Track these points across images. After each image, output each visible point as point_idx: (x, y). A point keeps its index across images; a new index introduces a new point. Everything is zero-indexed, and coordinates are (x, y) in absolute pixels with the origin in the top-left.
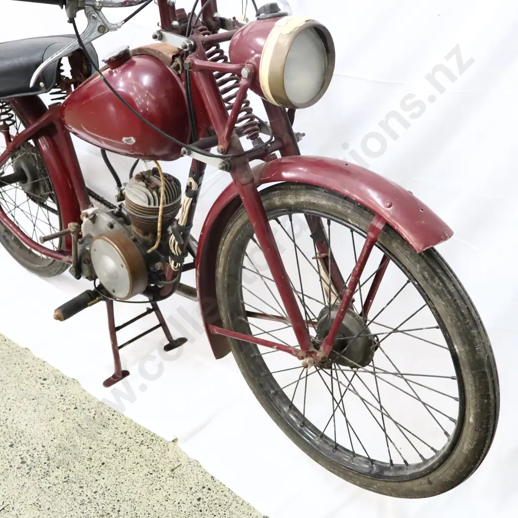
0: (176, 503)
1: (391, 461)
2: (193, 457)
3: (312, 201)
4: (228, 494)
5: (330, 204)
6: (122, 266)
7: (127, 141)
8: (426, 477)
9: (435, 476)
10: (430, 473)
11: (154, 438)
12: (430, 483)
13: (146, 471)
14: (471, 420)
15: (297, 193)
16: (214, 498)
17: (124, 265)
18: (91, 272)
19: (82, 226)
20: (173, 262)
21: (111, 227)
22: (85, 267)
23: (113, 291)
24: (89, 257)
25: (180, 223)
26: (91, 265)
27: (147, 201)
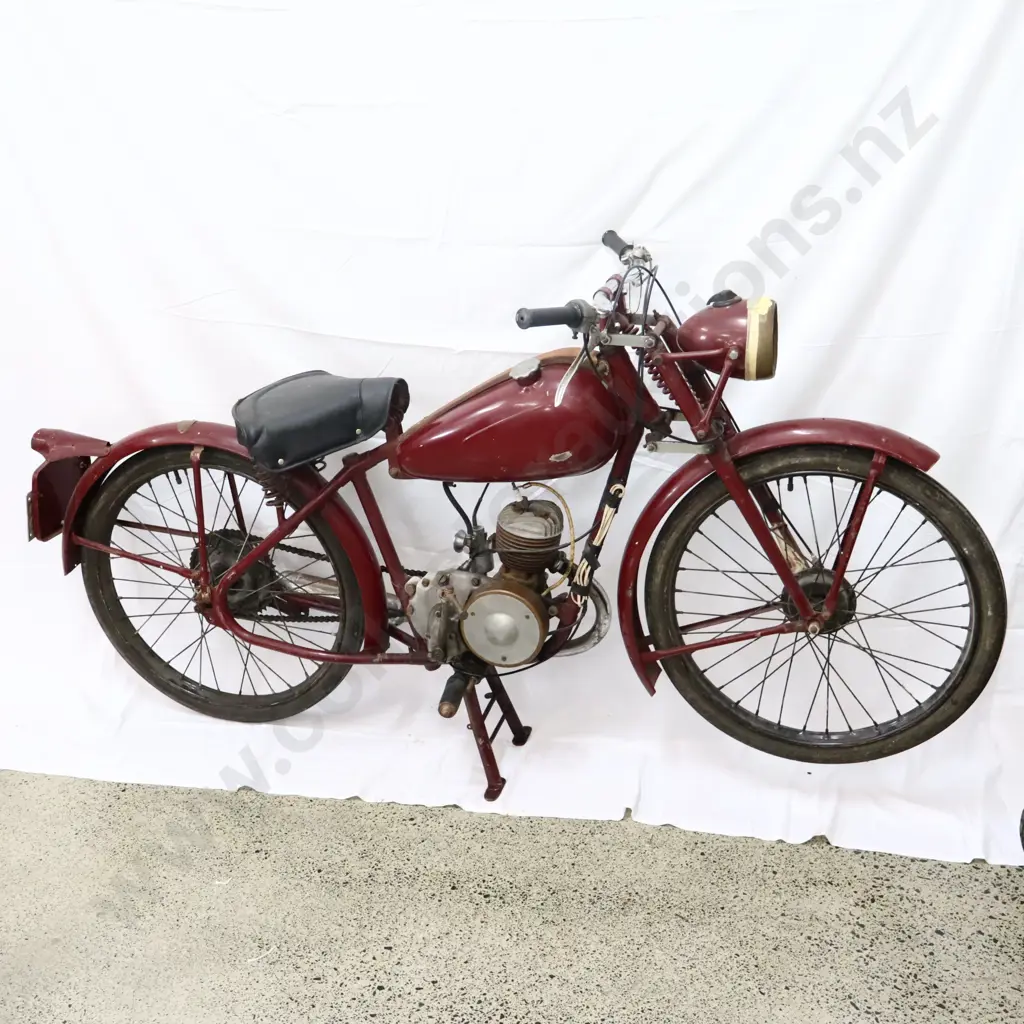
0: (685, 865)
1: (875, 723)
2: (659, 823)
3: (793, 462)
4: (724, 839)
5: (815, 459)
6: (528, 617)
7: (557, 458)
8: (950, 700)
9: (958, 695)
10: (952, 693)
11: (598, 827)
12: (955, 703)
13: (625, 853)
14: (990, 613)
15: (772, 460)
16: (715, 848)
17: (532, 615)
18: (459, 648)
19: (413, 601)
20: (579, 597)
21: (477, 583)
22: (452, 643)
23: (504, 659)
24: (456, 629)
25: (596, 543)
26: (459, 639)
27: (543, 531)
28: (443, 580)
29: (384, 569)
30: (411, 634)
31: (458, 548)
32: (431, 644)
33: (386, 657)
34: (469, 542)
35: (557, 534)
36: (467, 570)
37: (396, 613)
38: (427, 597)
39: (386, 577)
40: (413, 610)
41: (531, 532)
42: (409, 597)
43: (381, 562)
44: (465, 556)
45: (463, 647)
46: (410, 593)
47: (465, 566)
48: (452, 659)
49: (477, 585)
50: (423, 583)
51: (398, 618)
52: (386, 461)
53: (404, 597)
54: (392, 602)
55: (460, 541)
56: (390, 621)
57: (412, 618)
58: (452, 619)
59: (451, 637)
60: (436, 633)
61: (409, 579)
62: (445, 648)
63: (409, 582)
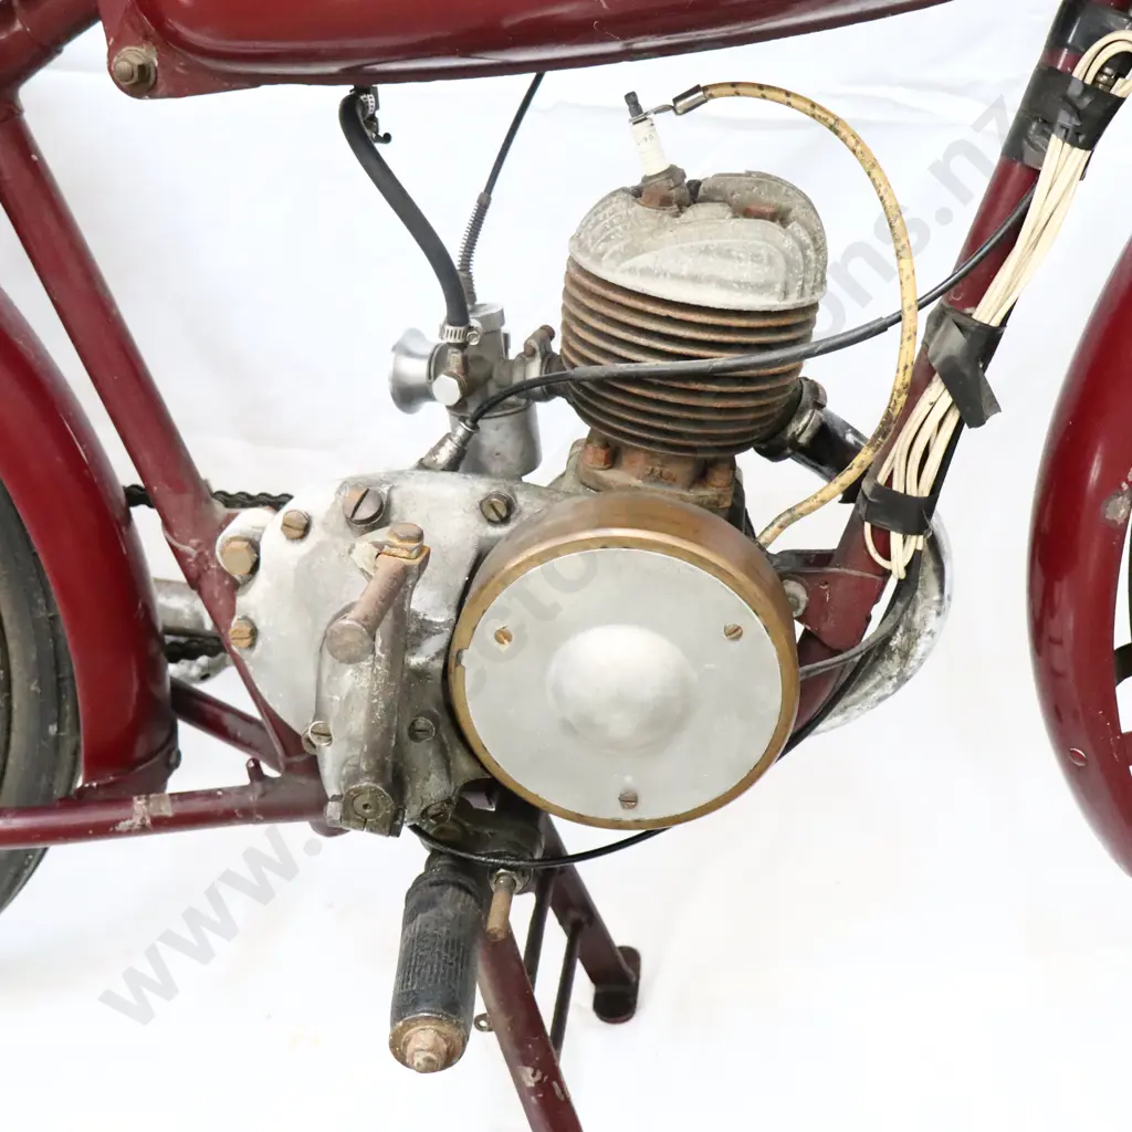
6: (735, 633)
18: (449, 771)
19: (251, 601)
20: (896, 538)
21: (500, 511)
22: (423, 754)
23: (629, 800)
24: (430, 697)
25: (986, 312)
26: (447, 736)
27: (777, 273)
28: (366, 511)
29: (136, 496)
30: (252, 710)
31: (409, 396)
32: (333, 763)
33: (167, 810)
34: (455, 358)
35: (806, 301)
36: (453, 465)
37: (194, 644)
38: (306, 580)
39: (146, 522)
40: (254, 633)
41: (723, 284)
42: (235, 587)
43: (125, 473)
44: (436, 422)
45: (464, 766)
46: (239, 573)
47: (444, 455)
48: (424, 814)
49: (505, 520)
50: (286, 526)
51: (203, 660)
52: (97, 30)
53: (215, 589)
54: (176, 605)
55: (416, 370)
56: (174, 670)
57: (250, 659)
58: (415, 661)
59: (414, 733)
60: (357, 723)
61: (229, 519)
62: (395, 778)
63: (231, 530)
